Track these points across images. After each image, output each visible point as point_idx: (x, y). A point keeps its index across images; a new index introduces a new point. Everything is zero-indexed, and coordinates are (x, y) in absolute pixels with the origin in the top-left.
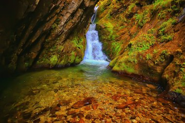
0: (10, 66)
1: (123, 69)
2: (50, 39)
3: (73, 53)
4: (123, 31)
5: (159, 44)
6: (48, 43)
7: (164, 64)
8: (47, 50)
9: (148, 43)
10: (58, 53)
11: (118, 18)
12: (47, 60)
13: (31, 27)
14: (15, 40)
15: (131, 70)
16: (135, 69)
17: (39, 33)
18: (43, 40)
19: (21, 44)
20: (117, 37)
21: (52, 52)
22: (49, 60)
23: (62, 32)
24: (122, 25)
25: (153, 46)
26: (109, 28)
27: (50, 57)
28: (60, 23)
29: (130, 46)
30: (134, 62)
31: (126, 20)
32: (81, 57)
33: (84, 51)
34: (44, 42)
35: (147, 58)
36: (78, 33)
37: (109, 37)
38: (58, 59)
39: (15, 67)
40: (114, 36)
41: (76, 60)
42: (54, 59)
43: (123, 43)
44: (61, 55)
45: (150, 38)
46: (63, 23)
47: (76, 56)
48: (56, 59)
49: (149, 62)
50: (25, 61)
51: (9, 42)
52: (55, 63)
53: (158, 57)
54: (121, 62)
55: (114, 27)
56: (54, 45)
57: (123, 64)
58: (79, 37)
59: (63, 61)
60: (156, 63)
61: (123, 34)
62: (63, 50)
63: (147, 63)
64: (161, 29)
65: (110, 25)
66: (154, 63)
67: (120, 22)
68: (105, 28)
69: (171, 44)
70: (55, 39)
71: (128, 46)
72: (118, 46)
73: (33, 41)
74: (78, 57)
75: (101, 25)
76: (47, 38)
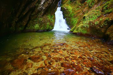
0: (11, 28)
1: (80, 32)
2: (34, 13)
3: (48, 23)
4: (78, 11)
5: (103, 16)
6: (33, 16)
7: (106, 27)
8: (32, 20)
9: (96, 15)
10: (39, 23)
11: (75, 3)
12: (32, 27)
13: (23, 5)
14: (14, 12)
15: (85, 32)
16: (88, 31)
17: (27, 9)
18: (30, 14)
19: (18, 15)
20: (74, 15)
21: (35, 22)
22: (34, 27)
23: (42, 9)
24: (78, 7)
25: (99, 17)
26: (70, 9)
27: (34, 25)
28: (41, 3)
29: (84, 18)
30: (87, 27)
31: (80, 4)
32: (53, 26)
33: (54, 23)
34: (31, 15)
35: (96, 24)
36: (50, 11)
37: (70, 15)
38: (39, 26)
39: (14, 29)
40: (73, 14)
41: (50, 28)
42: (37, 26)
43: (78, 18)
44: (41, 24)
45: (98, 12)
46: (42, 3)
47: (50, 25)
48: (38, 26)
49: (97, 26)
50: (20, 27)
51: (10, 13)
52: (37, 29)
53: (103, 23)
54: (78, 28)
55: (73, 9)
56: (36, 18)
57: (80, 29)
58: (51, 14)
59: (42, 28)
60: (101, 26)
61: (79, 13)
62: (42, 21)
63: (96, 27)
64: (105, 6)
65: (70, 8)
66: (100, 26)
67: (77, 6)
68: (67, 9)
69: (111, 14)
70: (37, 14)
71: (83, 18)
72: (75, 20)
73: (24, 14)
74: (51, 26)
75: (65, 8)
76: (32, 12)
